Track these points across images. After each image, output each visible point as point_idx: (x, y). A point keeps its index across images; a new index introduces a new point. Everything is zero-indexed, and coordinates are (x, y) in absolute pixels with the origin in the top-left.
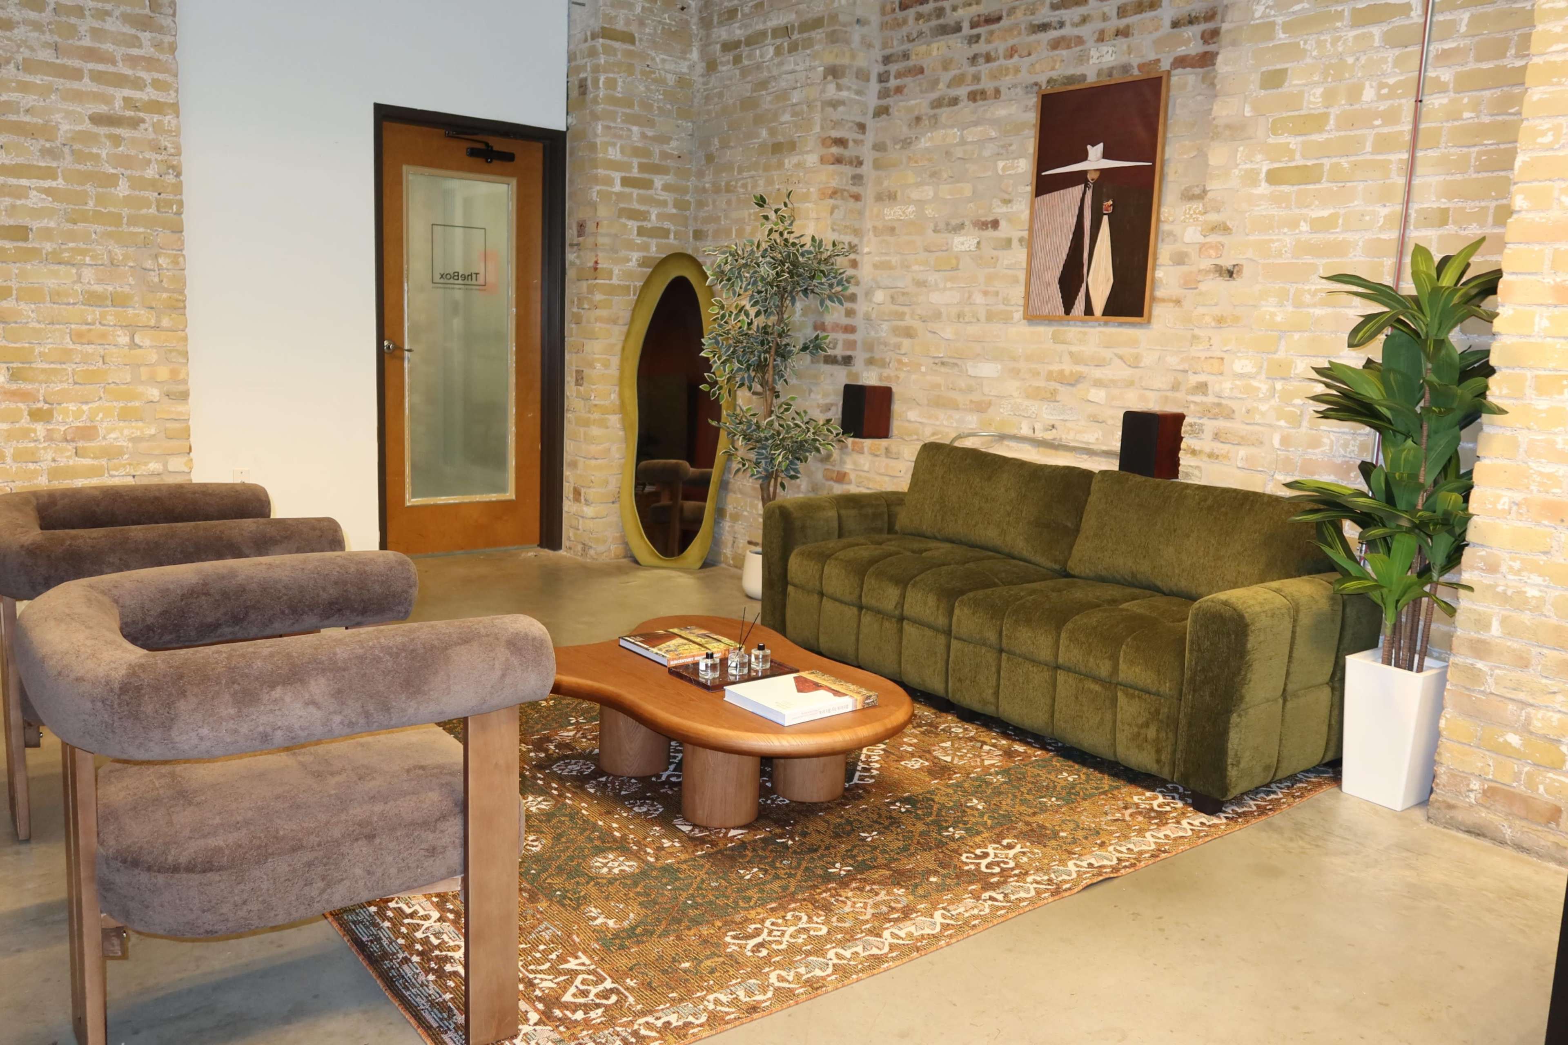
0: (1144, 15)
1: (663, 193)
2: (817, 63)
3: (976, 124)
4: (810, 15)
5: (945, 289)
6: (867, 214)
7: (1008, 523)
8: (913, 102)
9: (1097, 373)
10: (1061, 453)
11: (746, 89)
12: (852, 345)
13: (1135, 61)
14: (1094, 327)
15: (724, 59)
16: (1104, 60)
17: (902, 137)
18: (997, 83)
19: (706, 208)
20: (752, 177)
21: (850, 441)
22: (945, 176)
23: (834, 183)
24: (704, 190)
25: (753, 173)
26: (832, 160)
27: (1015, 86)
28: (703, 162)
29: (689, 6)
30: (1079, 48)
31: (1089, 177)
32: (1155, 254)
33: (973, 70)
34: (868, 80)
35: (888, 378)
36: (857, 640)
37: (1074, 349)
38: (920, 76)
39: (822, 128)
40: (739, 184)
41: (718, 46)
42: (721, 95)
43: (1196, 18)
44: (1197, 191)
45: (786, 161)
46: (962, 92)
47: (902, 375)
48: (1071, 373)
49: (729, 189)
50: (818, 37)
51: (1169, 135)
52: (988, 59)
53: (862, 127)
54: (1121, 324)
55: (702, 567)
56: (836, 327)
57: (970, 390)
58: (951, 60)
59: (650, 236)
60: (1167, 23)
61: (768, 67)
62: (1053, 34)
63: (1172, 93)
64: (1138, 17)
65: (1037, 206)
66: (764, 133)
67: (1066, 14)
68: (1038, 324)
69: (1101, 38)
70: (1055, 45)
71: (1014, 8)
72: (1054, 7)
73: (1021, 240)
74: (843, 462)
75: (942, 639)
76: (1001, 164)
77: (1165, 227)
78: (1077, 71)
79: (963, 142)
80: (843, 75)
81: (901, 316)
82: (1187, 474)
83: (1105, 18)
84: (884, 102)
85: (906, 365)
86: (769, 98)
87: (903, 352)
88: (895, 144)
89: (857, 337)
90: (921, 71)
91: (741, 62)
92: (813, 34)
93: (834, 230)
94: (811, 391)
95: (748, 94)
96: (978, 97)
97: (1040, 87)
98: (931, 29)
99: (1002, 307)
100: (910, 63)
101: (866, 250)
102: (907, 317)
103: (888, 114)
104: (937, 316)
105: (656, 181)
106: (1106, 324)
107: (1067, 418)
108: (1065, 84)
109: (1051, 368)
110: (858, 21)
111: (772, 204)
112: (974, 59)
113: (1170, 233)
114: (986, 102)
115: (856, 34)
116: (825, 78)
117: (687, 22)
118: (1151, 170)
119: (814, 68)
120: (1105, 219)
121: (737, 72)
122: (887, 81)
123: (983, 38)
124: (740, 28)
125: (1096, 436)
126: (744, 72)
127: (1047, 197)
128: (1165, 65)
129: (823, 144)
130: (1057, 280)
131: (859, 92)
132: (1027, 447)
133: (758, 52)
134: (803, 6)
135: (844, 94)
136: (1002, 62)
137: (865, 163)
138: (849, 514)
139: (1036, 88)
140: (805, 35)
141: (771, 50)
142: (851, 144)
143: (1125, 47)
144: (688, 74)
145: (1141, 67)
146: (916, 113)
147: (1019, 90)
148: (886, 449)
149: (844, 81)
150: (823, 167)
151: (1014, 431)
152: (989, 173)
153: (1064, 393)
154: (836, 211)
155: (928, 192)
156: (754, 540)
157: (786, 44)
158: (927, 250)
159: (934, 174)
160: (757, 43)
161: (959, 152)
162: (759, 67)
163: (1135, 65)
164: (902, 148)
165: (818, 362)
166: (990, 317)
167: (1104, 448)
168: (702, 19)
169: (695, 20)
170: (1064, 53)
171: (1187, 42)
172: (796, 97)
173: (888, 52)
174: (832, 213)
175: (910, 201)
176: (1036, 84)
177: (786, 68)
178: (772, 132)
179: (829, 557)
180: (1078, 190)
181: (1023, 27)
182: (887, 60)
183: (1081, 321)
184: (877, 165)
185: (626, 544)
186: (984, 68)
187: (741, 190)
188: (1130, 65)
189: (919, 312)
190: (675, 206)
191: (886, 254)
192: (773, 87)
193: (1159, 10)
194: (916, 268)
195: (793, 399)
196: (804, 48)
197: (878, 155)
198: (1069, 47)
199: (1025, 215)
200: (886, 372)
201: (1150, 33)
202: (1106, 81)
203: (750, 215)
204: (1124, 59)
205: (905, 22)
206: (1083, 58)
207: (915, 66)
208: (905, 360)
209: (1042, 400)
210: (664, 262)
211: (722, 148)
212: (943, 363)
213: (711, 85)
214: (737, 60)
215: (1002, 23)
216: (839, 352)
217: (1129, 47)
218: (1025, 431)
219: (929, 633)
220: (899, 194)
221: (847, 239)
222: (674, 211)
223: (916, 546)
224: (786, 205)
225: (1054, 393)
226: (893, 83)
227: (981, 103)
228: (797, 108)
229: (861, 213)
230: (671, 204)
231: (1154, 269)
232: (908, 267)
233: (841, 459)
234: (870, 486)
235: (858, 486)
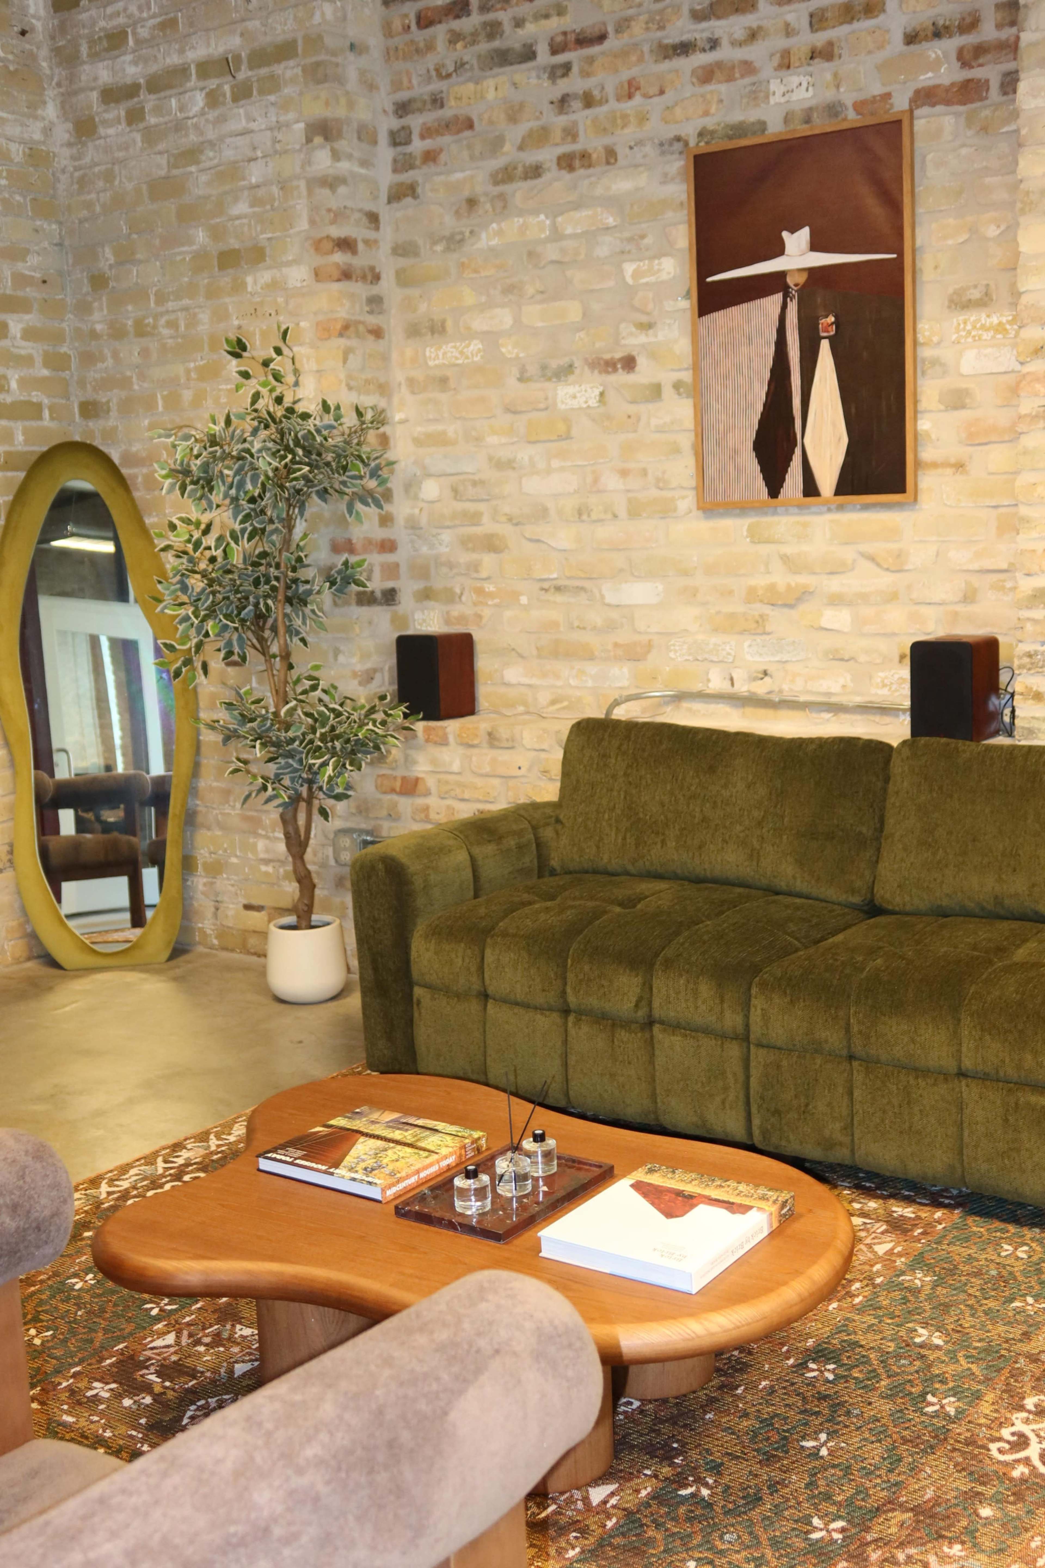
0: (856, 25)
1: (24, 343)
2: (291, 116)
3: (577, 206)
4: (269, 39)
5: (549, 471)
6: (395, 356)
7: (762, 839)
8: (459, 176)
9: (835, 585)
10: (783, 713)
11: (159, 165)
12: (392, 570)
13: (848, 97)
14: (820, 513)
15: (107, 116)
16: (795, 97)
17: (447, 233)
18: (607, 140)
19: (100, 365)
20: (186, 309)
21: (420, 726)
22: (530, 290)
23: (343, 312)
24: (94, 335)
25: (186, 302)
26: (336, 274)
27: (640, 143)
28: (86, 288)
29: (33, 29)
30: (747, 80)
31: (790, 281)
32: (915, 394)
33: (562, 120)
34: (375, 142)
35: (462, 619)
36: (565, 1065)
37: (788, 550)
38: (467, 133)
39: (312, 222)
40: (162, 321)
41: (95, 95)
42: (109, 177)
43: (946, 28)
44: (975, 294)
45: (249, 280)
46: (547, 155)
47: (486, 612)
48: (789, 586)
49: (141, 330)
50: (289, 74)
51: (920, 210)
52: (589, 101)
53: (373, 219)
54: (866, 507)
55: (171, 958)
56: (369, 544)
57: (611, 627)
58: (522, 106)
59: (9, 418)
60: (897, 37)
61: (196, 126)
62: (700, 59)
63: (918, 144)
64: (845, 29)
65: (703, 331)
66: (201, 236)
67: (719, 27)
68: (722, 515)
69: (786, 63)
70: (707, 75)
71: (628, 20)
72: (698, 16)
73: (677, 386)
74: (408, 761)
75: (734, 1051)
76: (629, 268)
77: (925, 353)
78: (752, 116)
79: (557, 235)
80: (340, 135)
81: (474, 518)
82: (1031, 732)
83: (789, 31)
84: (406, 177)
85: (491, 595)
86: (204, 178)
87: (484, 574)
88: (435, 243)
89: (400, 557)
90: (470, 125)
91: (142, 119)
92: (278, 69)
93: (350, 388)
94: (337, 652)
95: (163, 173)
96: (577, 163)
97: (686, 144)
98: (479, 56)
99: (654, 493)
100: (447, 113)
101: (398, 417)
102: (485, 519)
103: (415, 196)
104: (541, 513)
105: (11, 324)
106: (841, 508)
107: (785, 658)
108: (730, 138)
109: (753, 582)
110: (352, 47)
111: (259, 349)
112: (563, 103)
113: (935, 362)
114: (591, 171)
115: (352, 66)
116: (309, 140)
117: (33, 57)
118: (898, 266)
119: (288, 125)
120: (825, 345)
121: (138, 137)
122: (408, 142)
123: (575, 69)
124: (135, 63)
125: (842, 681)
126: (151, 137)
127: (719, 317)
128: (900, 103)
129: (317, 249)
130: (750, 445)
131: (365, 163)
132: (722, 708)
133: (173, 101)
134: (254, 25)
135: (344, 166)
136: (613, 104)
137: (383, 276)
138: (486, 851)
139: (678, 146)
140: (264, 71)
141: (199, 100)
142: (361, 246)
143: (829, 76)
144: (44, 143)
145: (859, 106)
146: (466, 193)
147: (648, 149)
148: (490, 734)
149: (342, 145)
150: (320, 286)
151: (698, 687)
152: (611, 283)
153: (778, 620)
154: (351, 356)
155: (504, 318)
156: (255, 902)
157: (227, 88)
158: (511, 410)
159: (509, 290)
160: (170, 87)
161: (551, 252)
162: (179, 127)
163: (849, 103)
164: (448, 249)
165: (347, 603)
166: (635, 511)
167: (858, 700)
168: (57, 51)
169: (44, 53)
170: (723, 88)
171: (934, 66)
172: (255, 174)
173: (403, 96)
174: (345, 361)
175: (470, 335)
176: (678, 139)
177: (234, 125)
178: (217, 234)
179: (488, 932)
180: (772, 303)
181: (646, 48)
182: (403, 109)
183: (800, 506)
184: (403, 279)
185: (33, 938)
186: (581, 117)
187: (165, 332)
188: (841, 104)
189: (507, 509)
190: (46, 364)
191: (436, 420)
192: (209, 157)
193: (882, 17)
194: (493, 440)
195: (317, 668)
196: (261, 92)
197: (402, 262)
198: (730, 79)
199: (683, 345)
200: (456, 610)
201: (870, 52)
202: (803, 130)
203: (188, 372)
204: (830, 95)
205: (430, 47)
206: (758, 95)
207: (456, 117)
208: (490, 588)
209: (742, 632)
210: (45, 459)
211: (120, 263)
212: (558, 589)
213: (87, 160)
214: (135, 117)
215: (607, 44)
216: (376, 584)
217: (835, 75)
218: (717, 683)
219: (708, 1043)
220: (449, 324)
221: (367, 401)
222: (45, 372)
223: (621, 893)
224: (278, 351)
225: (761, 621)
226: (418, 146)
227: (582, 172)
228: (261, 193)
229: (385, 358)
230: (38, 360)
231: (915, 419)
232: (478, 439)
233: (406, 757)
234: (466, 796)
235: (443, 798)
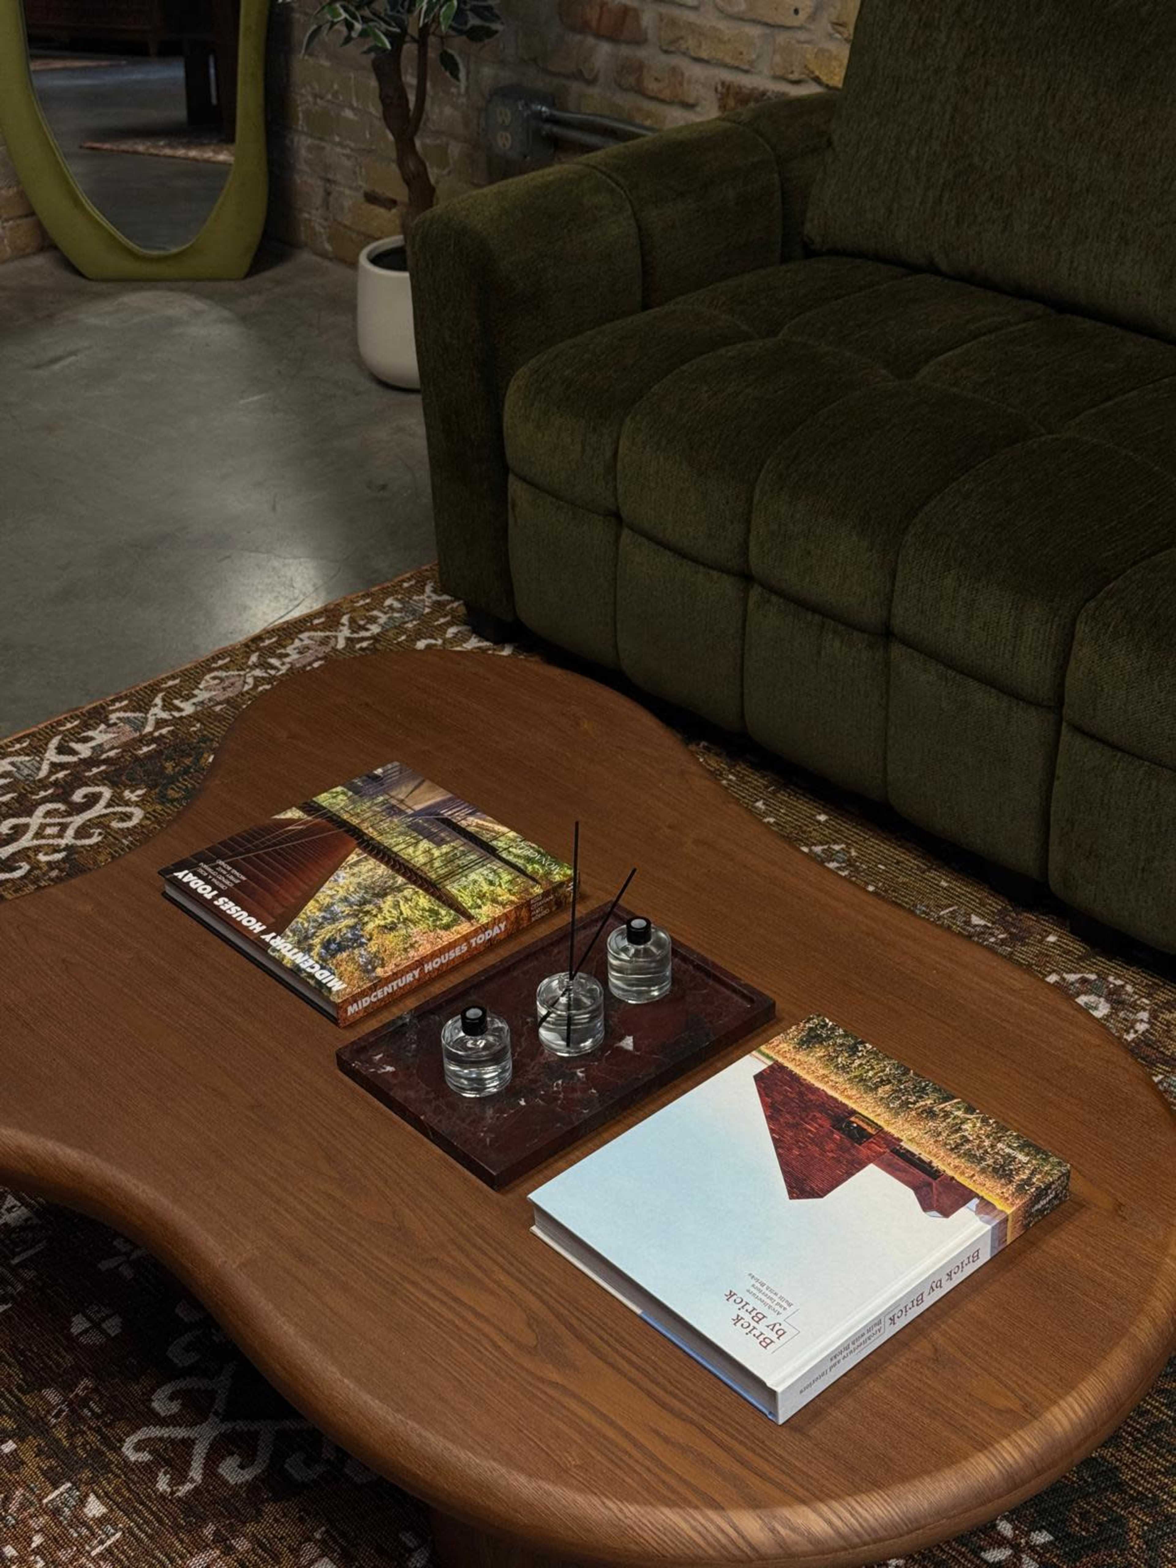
75: (1030, 726)
138: (672, 215)
156: (379, 191)
185: (32, 218)
234: (704, 55)
235: (666, 52)
